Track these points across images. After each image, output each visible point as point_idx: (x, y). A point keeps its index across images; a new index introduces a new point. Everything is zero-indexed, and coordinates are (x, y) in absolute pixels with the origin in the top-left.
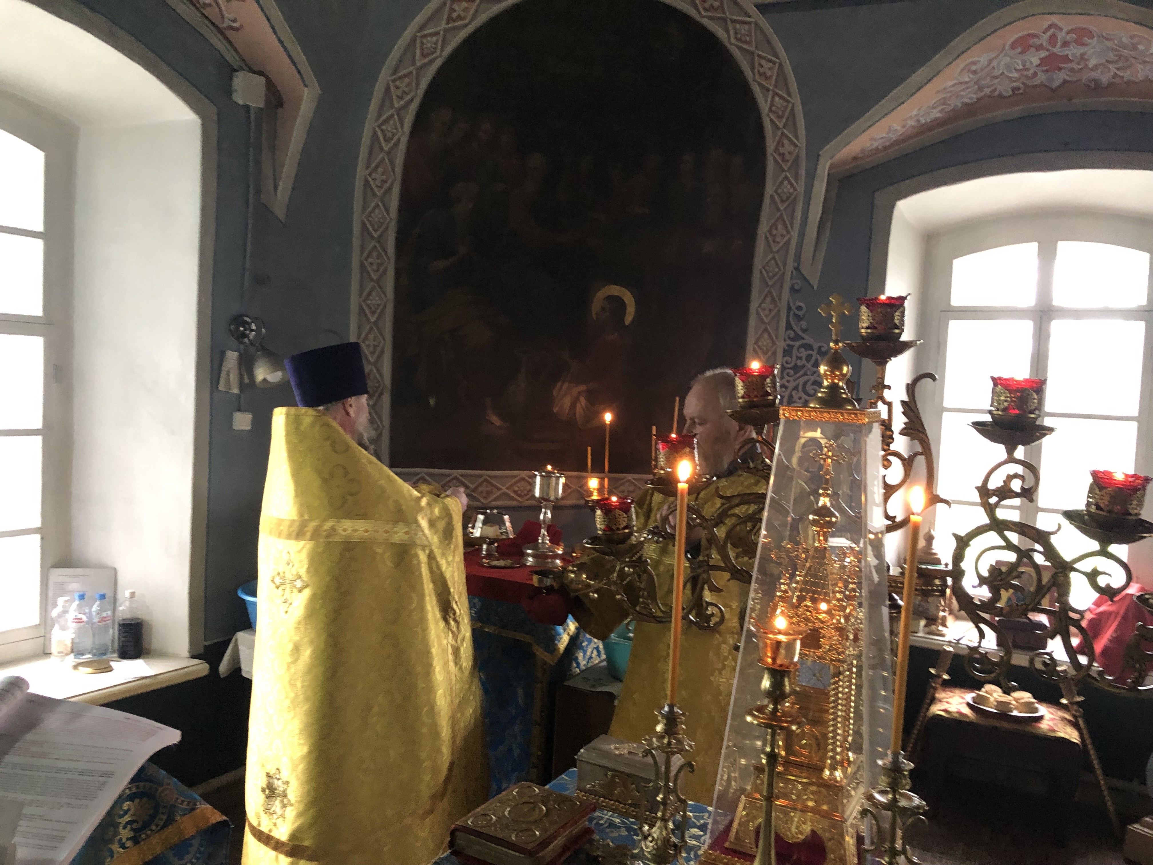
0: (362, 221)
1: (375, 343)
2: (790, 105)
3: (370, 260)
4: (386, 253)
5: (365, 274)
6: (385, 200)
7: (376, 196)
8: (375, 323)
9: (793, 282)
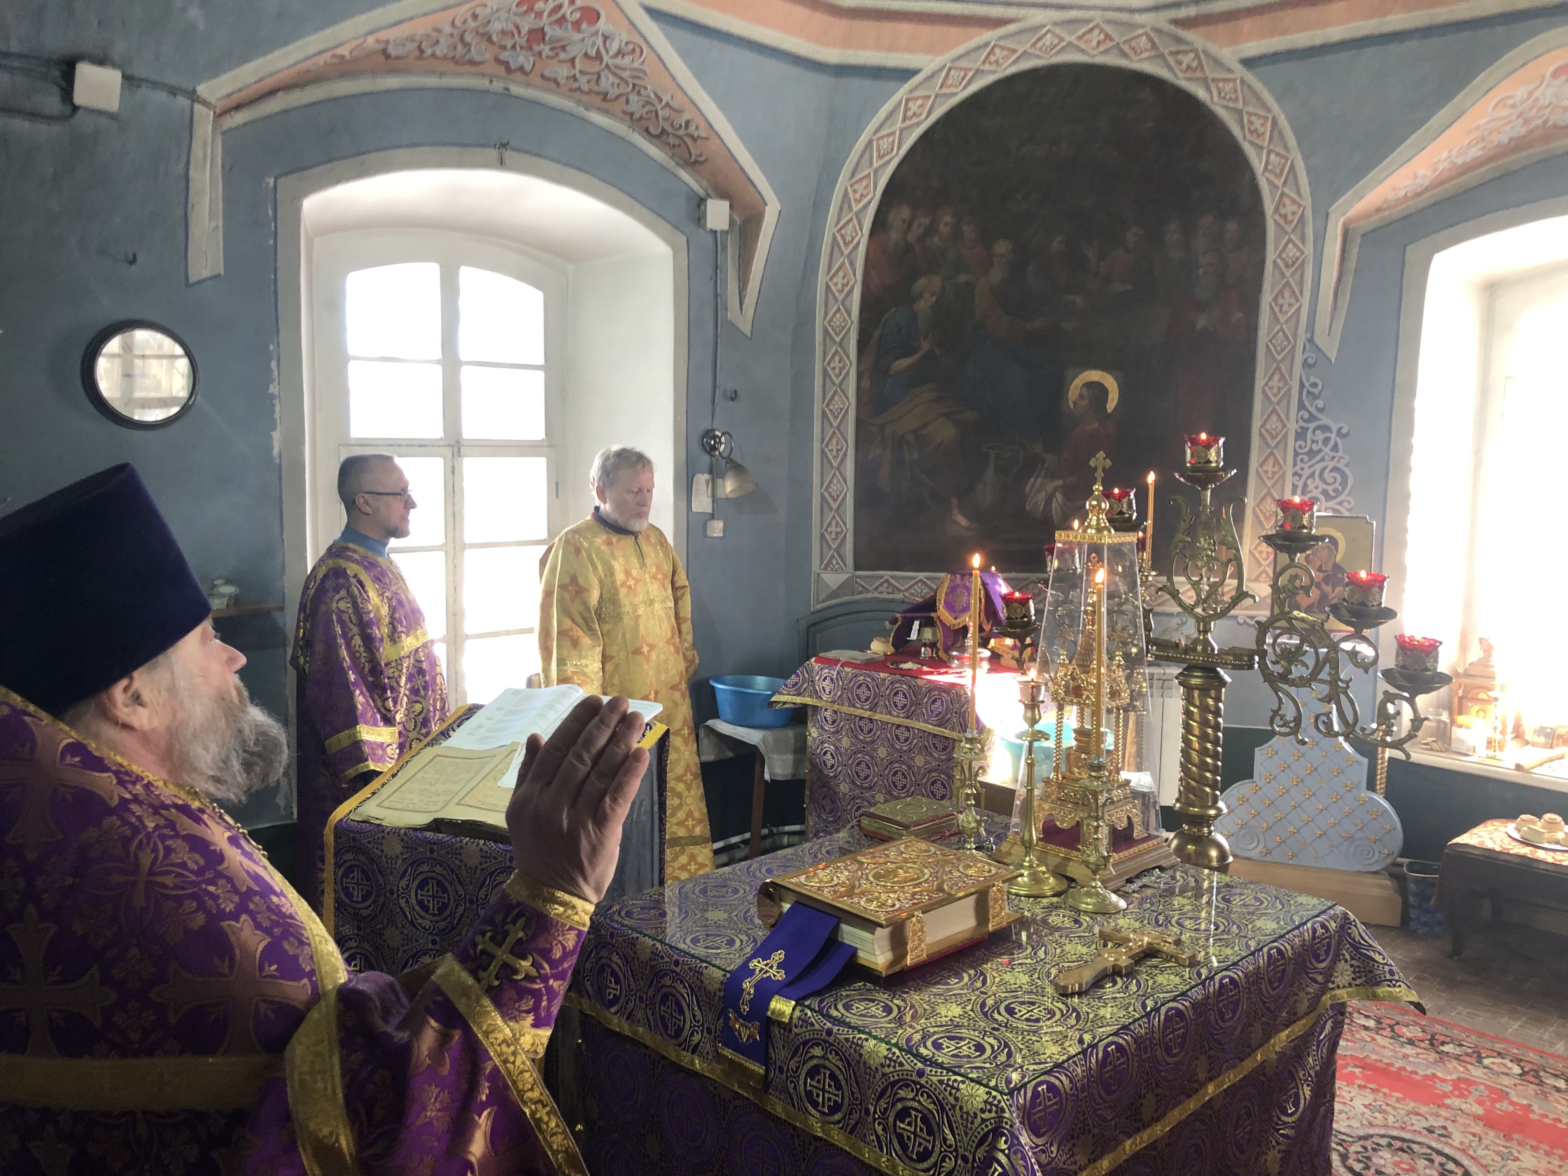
0: (825, 325)
1: (839, 447)
2: (1289, 161)
3: (832, 365)
4: (848, 357)
5: (828, 380)
6: (846, 303)
7: (837, 301)
8: (838, 427)
9: (1306, 355)
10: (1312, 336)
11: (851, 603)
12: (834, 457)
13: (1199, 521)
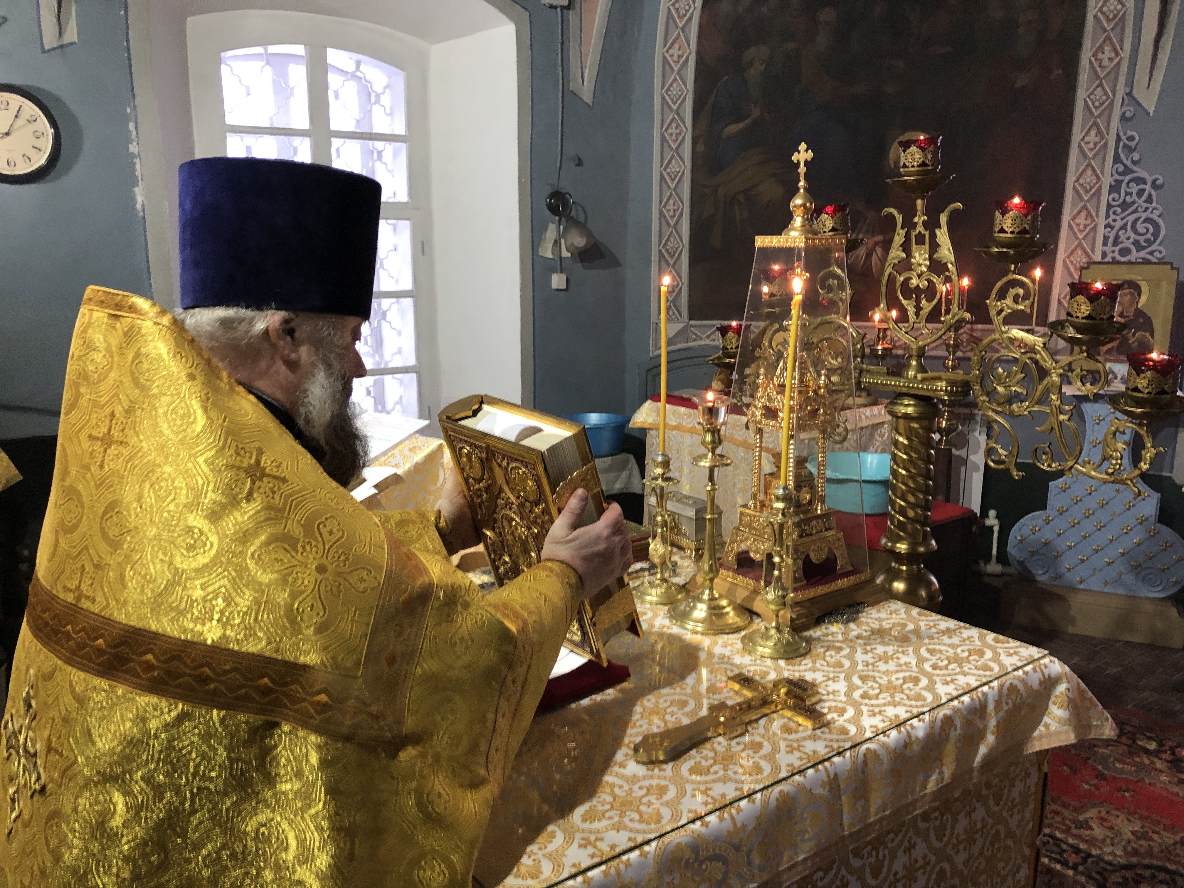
0: (662, 95)
1: (676, 207)
3: (669, 131)
4: (684, 123)
5: (665, 145)
8: (675, 189)
9: (1124, 109)
10: (1131, 90)
11: (686, 349)
12: (671, 217)
13: (913, 234)
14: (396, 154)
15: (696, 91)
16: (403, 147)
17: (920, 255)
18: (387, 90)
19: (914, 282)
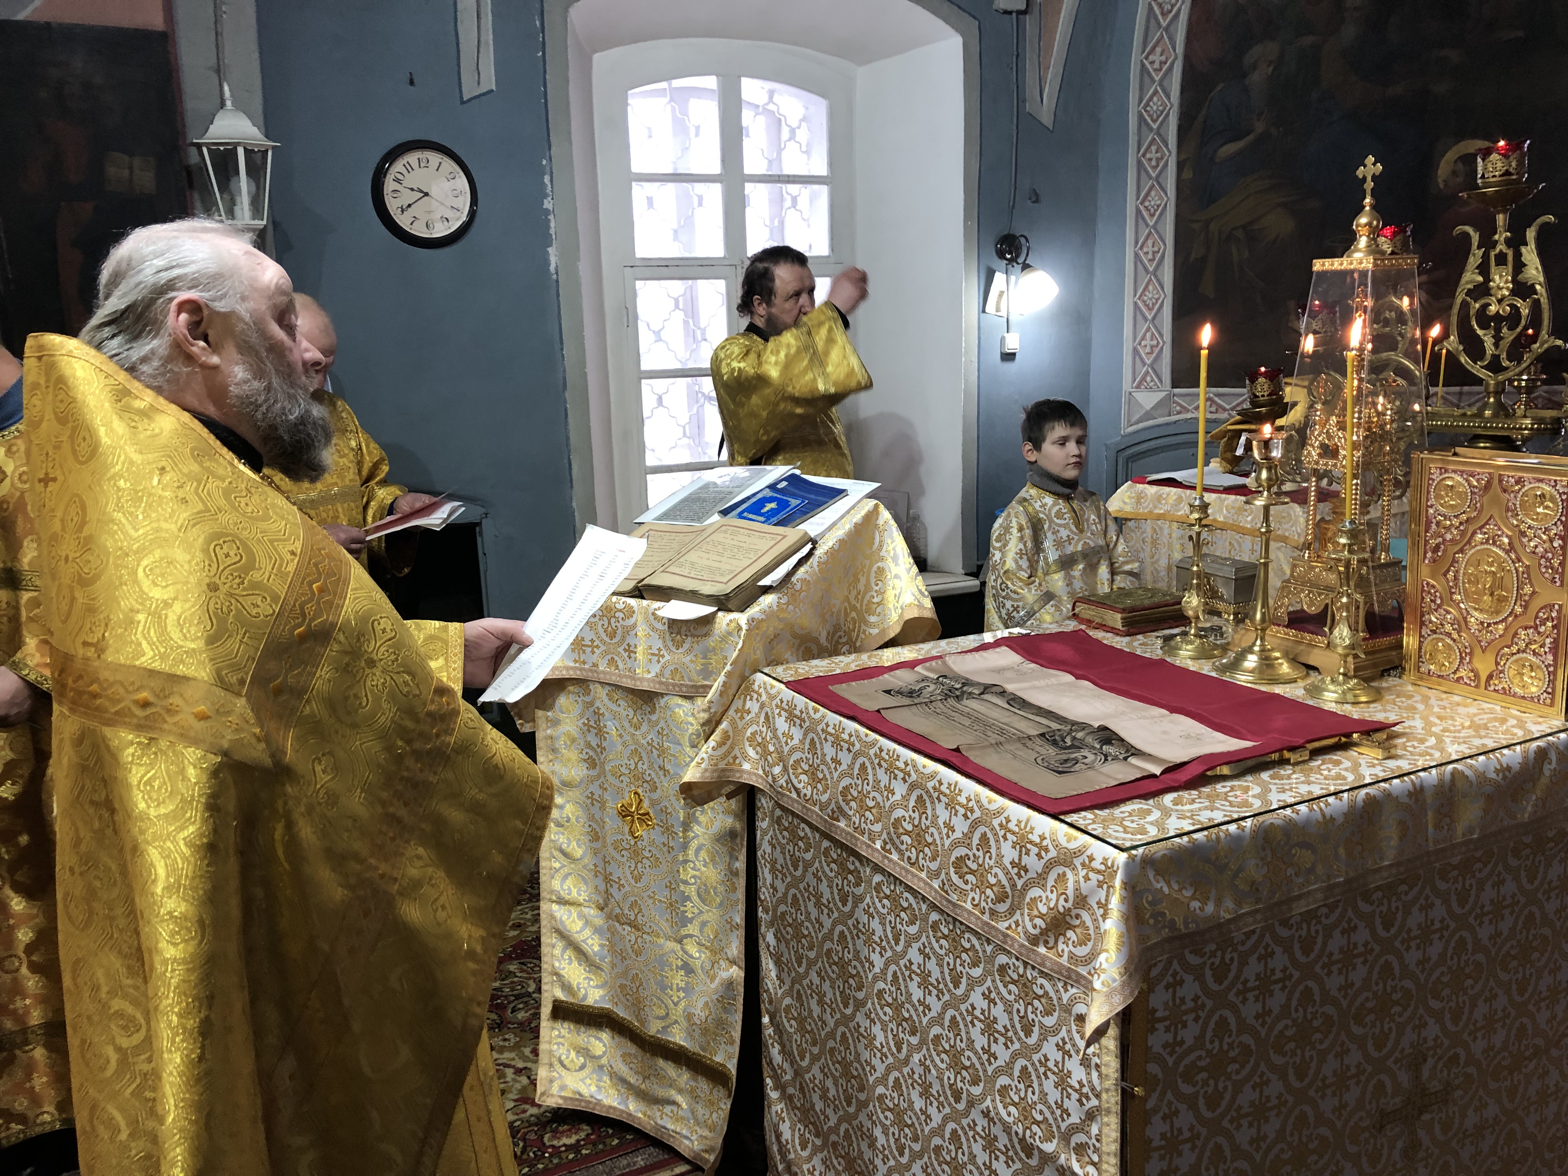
0: (1139, 112)
1: (1156, 249)
3: (1148, 156)
4: (1167, 146)
5: (1143, 173)
6: (1165, 83)
7: (1153, 81)
8: (1154, 227)
11: (1168, 424)
12: (1150, 260)
13: (1493, 254)
14: (812, 199)
15: (1181, 105)
16: (823, 191)
17: (1501, 276)
18: (803, 124)
19: (1493, 309)
